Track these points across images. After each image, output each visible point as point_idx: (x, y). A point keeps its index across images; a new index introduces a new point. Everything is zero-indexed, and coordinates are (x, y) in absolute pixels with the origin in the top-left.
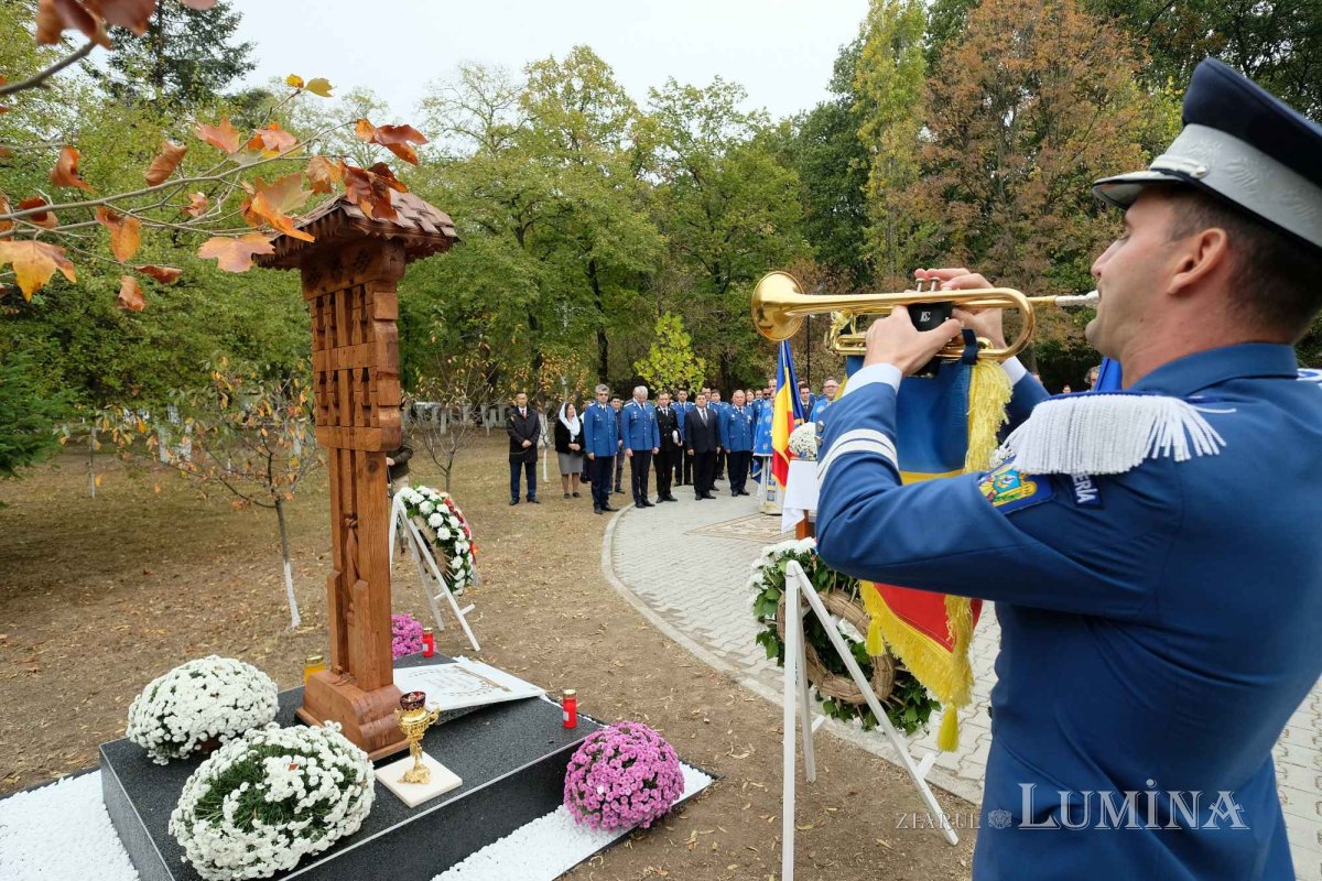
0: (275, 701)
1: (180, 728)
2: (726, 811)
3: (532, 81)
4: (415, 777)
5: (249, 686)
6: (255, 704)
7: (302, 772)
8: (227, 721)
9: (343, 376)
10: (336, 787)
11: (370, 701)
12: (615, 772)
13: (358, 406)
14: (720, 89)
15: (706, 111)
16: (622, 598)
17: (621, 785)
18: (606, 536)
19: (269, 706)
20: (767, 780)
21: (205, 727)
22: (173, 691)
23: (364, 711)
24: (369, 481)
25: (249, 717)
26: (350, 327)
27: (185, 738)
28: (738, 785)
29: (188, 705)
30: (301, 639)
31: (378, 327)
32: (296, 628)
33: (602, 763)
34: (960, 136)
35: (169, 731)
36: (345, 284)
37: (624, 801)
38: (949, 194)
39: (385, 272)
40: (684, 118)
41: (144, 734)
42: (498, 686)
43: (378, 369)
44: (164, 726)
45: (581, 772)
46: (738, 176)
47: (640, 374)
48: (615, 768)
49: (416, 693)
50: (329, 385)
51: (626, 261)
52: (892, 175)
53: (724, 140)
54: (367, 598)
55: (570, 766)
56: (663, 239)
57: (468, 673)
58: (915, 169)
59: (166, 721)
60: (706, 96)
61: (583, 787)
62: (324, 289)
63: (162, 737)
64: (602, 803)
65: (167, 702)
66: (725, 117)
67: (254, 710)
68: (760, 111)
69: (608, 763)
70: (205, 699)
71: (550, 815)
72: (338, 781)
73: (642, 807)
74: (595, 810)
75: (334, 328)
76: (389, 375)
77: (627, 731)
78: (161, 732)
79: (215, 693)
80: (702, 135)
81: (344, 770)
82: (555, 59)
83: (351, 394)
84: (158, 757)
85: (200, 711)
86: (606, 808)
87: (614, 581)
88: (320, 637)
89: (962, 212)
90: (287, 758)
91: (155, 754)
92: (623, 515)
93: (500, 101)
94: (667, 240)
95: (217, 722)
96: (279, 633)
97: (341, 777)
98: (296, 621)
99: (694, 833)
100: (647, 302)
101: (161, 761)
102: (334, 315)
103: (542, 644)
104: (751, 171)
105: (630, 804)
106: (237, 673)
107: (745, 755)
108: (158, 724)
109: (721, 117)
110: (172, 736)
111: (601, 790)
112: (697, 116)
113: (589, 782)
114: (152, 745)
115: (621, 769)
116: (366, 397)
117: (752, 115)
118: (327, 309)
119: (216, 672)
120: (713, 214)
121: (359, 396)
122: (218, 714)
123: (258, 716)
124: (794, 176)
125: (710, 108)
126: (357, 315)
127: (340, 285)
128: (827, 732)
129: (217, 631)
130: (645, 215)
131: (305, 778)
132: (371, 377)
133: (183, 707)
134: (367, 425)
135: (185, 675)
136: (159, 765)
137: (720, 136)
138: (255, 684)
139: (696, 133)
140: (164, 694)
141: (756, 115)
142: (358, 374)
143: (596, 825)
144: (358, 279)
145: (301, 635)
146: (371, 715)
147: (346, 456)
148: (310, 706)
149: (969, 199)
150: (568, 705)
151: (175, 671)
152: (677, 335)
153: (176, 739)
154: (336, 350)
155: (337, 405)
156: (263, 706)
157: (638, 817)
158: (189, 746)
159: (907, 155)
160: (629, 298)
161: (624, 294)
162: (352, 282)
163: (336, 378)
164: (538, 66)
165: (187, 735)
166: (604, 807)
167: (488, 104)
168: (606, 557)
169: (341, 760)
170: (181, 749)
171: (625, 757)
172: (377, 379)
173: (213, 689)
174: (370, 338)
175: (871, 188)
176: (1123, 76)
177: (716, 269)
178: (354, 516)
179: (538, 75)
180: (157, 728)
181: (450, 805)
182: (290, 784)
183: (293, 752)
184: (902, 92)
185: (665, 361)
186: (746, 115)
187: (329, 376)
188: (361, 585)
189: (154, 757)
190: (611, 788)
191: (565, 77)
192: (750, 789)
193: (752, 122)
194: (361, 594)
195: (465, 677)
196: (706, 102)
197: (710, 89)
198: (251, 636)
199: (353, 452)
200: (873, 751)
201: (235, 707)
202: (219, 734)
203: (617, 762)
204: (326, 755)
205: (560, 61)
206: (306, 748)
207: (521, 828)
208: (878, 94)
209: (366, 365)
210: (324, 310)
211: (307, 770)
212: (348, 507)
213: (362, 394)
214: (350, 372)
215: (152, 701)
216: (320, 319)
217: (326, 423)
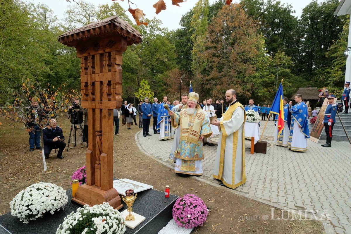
0: (67, 196)
1: (36, 209)
2: (218, 218)
3: (101, 10)
4: (130, 218)
5: (58, 192)
6: (62, 199)
7: (106, 222)
8: (53, 205)
9: (97, 85)
10: (117, 226)
11: (108, 194)
12: (192, 210)
13: (105, 95)
14: (155, 21)
15: (151, 26)
16: (151, 158)
17: (194, 214)
18: (136, 141)
19: (66, 198)
20: (223, 208)
21: (45, 208)
22: (31, 195)
23: (107, 197)
24: (108, 119)
25: (60, 203)
26: (102, 66)
27: (37, 213)
28: (216, 210)
29: (39, 200)
30: (50, 175)
31: (116, 67)
32: (46, 171)
33: (187, 208)
34: (216, 41)
35: (31, 211)
36: (101, 52)
37: (196, 219)
38: (214, 55)
39: (121, 48)
40: (145, 27)
41: (20, 213)
42: (139, 186)
43: (116, 81)
44: (29, 209)
45: (179, 211)
46: (160, 44)
47: (136, 96)
48: (192, 209)
50: (89, 87)
51: (130, 64)
52: (199, 49)
53: (156, 35)
54: (107, 159)
55: (174, 209)
56: (140, 59)
57: (126, 182)
58: (204, 48)
59: (30, 207)
60: (151, 22)
61: (182, 216)
62: (89, 54)
63: (28, 213)
64: (189, 220)
65: (29, 200)
66: (156, 29)
67: (62, 201)
68: (166, 28)
69: (189, 207)
70: (44, 198)
71: (167, 226)
72: (117, 223)
73: (201, 220)
74: (187, 223)
75: (93, 67)
76: (119, 83)
77: (191, 197)
78: (28, 211)
79: (47, 195)
80: (150, 32)
81: (117, 219)
82: (108, 5)
83: (101, 90)
84: (25, 221)
85: (43, 202)
86: (191, 222)
87: (145, 153)
89: (216, 60)
90: (100, 217)
91: (23, 220)
92: (138, 135)
93: (92, 14)
94: (141, 60)
95: (50, 206)
96: (40, 173)
97: (118, 222)
98: (45, 169)
99: (213, 226)
100: (134, 77)
101: (25, 222)
102: (93, 63)
103: (134, 172)
104: (163, 44)
105: (198, 219)
106: (53, 188)
107: (213, 201)
108: (26, 208)
109: (155, 28)
110: (33, 212)
111: (189, 216)
112: (148, 27)
113: (184, 214)
114: (24, 217)
115: (194, 209)
116: (109, 90)
117: (163, 29)
118: (90, 60)
119: (47, 188)
120: (152, 54)
121: (105, 90)
122: (50, 203)
123: (63, 202)
124: (174, 46)
125: (152, 25)
126: (106, 63)
127: (98, 52)
128: (232, 192)
129: (15, 173)
130: (135, 52)
131: (108, 224)
132: (112, 84)
133: (36, 202)
134: (109, 100)
135: (34, 190)
136: (26, 224)
137: (155, 33)
138: (59, 191)
139: (148, 32)
140: (27, 195)
141: (165, 29)
142: (106, 83)
143: (188, 227)
144: (107, 50)
145: (49, 173)
146: (109, 199)
147: (97, 112)
148: (79, 197)
149: (218, 56)
150: (168, 190)
151: (28, 189)
152: (146, 86)
153: (34, 214)
154: (94, 75)
155: (93, 94)
156: (64, 199)
157: (200, 223)
158: (39, 216)
159: (203, 45)
160: (129, 75)
161: (127, 74)
162: (105, 51)
163: (93, 84)
164: (103, 6)
165: (38, 212)
166: (190, 221)
167: (89, 15)
169: (116, 216)
170: (36, 217)
171: (194, 205)
172: (116, 85)
173: (46, 194)
174: (113, 70)
175: (193, 52)
176: (251, 31)
177: (152, 69)
178: (101, 131)
179: (103, 9)
180: (26, 210)
181: (145, 226)
182: (104, 227)
183: (101, 215)
184: (202, 28)
185: (143, 93)
186: (162, 29)
187: (89, 83)
188: (103, 155)
189: (23, 221)
190: (191, 215)
191: (111, 11)
192: (220, 211)
193: (163, 31)
194: (104, 157)
196: (151, 24)
197: (152, 20)
199: (101, 110)
200: (248, 197)
201: (55, 200)
202: (50, 210)
203: (192, 207)
204: (111, 214)
205: (110, 6)
206: (104, 213)
207: (160, 231)
208: (197, 28)
209: (110, 80)
210: (88, 61)
211: (107, 221)
212: (98, 128)
213: (107, 90)
214: (101, 83)
215: (22, 200)
216: (86, 64)
217: (86, 100)
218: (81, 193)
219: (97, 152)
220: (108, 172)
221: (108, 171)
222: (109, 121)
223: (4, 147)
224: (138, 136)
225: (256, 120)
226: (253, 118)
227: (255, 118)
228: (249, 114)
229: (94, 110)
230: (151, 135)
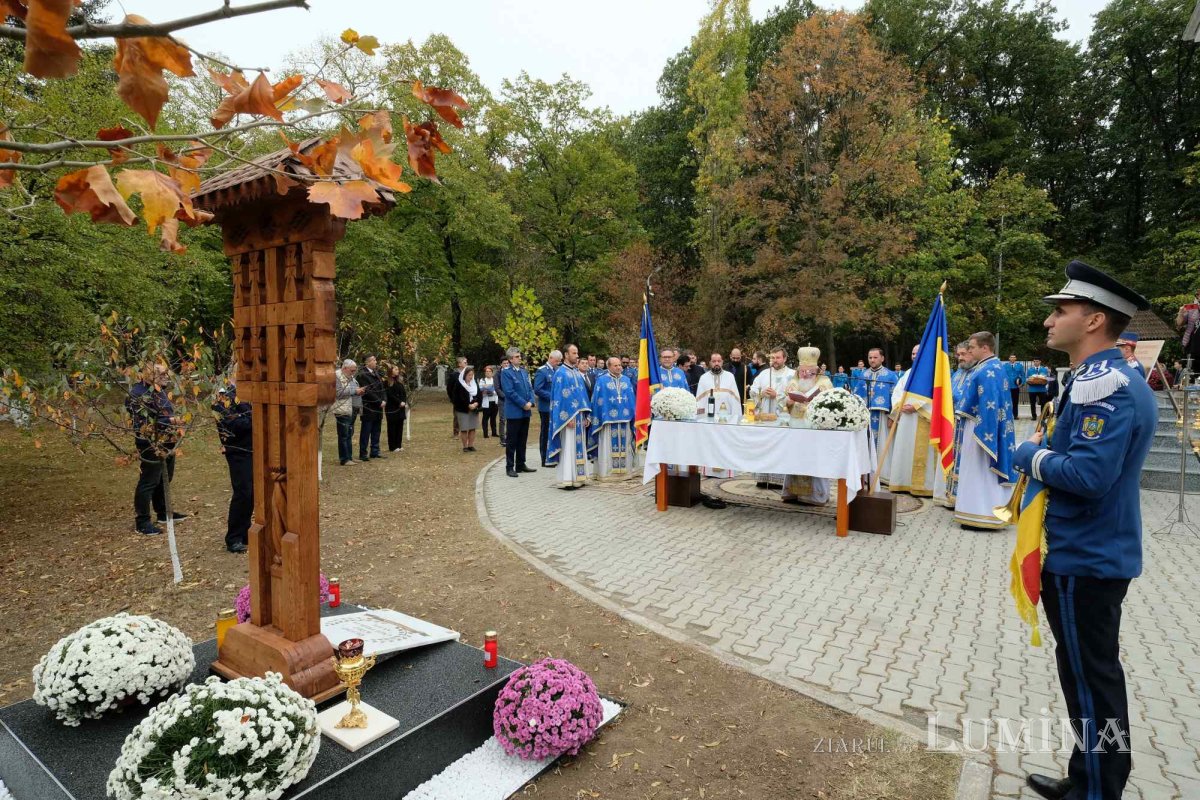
0: (191, 656)
1: (96, 687)
2: (640, 735)
3: (390, 64)
4: (353, 721)
5: (166, 642)
6: (173, 661)
7: (254, 724)
8: (146, 678)
9: (273, 334)
10: (287, 736)
11: (300, 650)
12: (545, 706)
13: (290, 362)
14: (567, 86)
15: (556, 105)
16: (504, 546)
17: (551, 717)
18: (477, 490)
19: (186, 661)
20: (670, 705)
21: (122, 685)
22: (86, 649)
23: (296, 660)
24: (300, 435)
25: (168, 673)
26: (282, 283)
27: (101, 698)
28: (646, 711)
29: (105, 663)
30: (187, 594)
31: (316, 285)
32: (178, 584)
33: (531, 698)
34: (776, 144)
35: (83, 691)
36: (278, 241)
37: (555, 731)
38: (767, 193)
39: (326, 232)
40: (534, 109)
41: (54, 696)
42: (415, 632)
43: (317, 326)
44: (78, 686)
45: (511, 707)
46: (584, 166)
47: (497, 341)
48: (545, 702)
49: (354, 641)
50: (255, 341)
51: (482, 237)
52: (717, 174)
53: (570, 132)
54: (297, 549)
55: (498, 702)
56: (516, 218)
57: (382, 620)
58: (736, 169)
59: (80, 681)
60: (555, 91)
61: (515, 721)
62: (251, 246)
63: (76, 698)
64: (534, 735)
65: (80, 661)
66: (572, 112)
67: (173, 666)
68: (604, 109)
69: (537, 697)
70: (121, 657)
71: (479, 751)
72: (289, 730)
73: (571, 736)
74: (527, 742)
75: (262, 285)
76: (326, 332)
77: (552, 667)
78: (75, 692)
79: (131, 650)
80: (550, 126)
81: (292, 718)
82: (414, 45)
83: (282, 350)
84: (69, 719)
85: (117, 670)
86: (538, 739)
87: (493, 531)
88: (207, 592)
89: (776, 209)
90: (238, 711)
91: (64, 715)
92: (489, 471)
93: (361, 78)
94: (520, 219)
95: (135, 680)
96: (160, 590)
97: (291, 726)
98: (178, 577)
99: (615, 756)
100: (499, 275)
101: (72, 722)
102: (262, 272)
103: (436, 591)
104: (595, 163)
105: (560, 734)
106: (152, 630)
107: (646, 684)
108: (71, 684)
109: (569, 111)
110: (88, 696)
111: (533, 722)
112: (547, 108)
113: (521, 716)
114: (64, 706)
115: (550, 702)
116: (301, 352)
117: (596, 112)
118: (254, 265)
119: (131, 629)
120: (560, 198)
121: (292, 352)
122: (136, 672)
123: (177, 672)
124: (632, 169)
125: (559, 101)
126: (291, 273)
127: (271, 243)
128: (715, 659)
129: (91, 590)
130: (499, 195)
131: (258, 729)
132: (307, 334)
133: (99, 667)
134: (301, 380)
135: (97, 633)
136: (70, 726)
137: (567, 128)
138: (170, 639)
139: (546, 124)
140: (76, 649)
141: (600, 113)
142: (291, 331)
143: (529, 757)
144: (294, 238)
145: (186, 591)
146: (302, 664)
147: (274, 413)
148: (228, 660)
149: (781, 198)
150: (491, 646)
151: (84, 630)
152: (530, 307)
153: (91, 699)
154: (264, 306)
155: (264, 361)
156: (181, 662)
157: (567, 745)
158: (105, 706)
159: (730, 159)
160: (483, 271)
161: (478, 266)
162: (287, 240)
163: (263, 334)
164: (397, 49)
165: (104, 694)
166: (536, 739)
167: (349, 81)
168: (481, 509)
169: (291, 709)
170: (98, 709)
171: (554, 691)
172: (314, 336)
173: (127, 647)
174: (306, 295)
175: (700, 183)
176: (902, 105)
177: (562, 248)
178: (283, 470)
179: (396, 58)
180: (70, 689)
181: (391, 746)
182: (243, 736)
183: (244, 704)
184: (727, 103)
185: (520, 330)
186: (591, 111)
187: (254, 331)
188: (289, 537)
189: (65, 719)
190: (542, 720)
191: (422, 62)
192: (657, 713)
193: (596, 118)
194: (290, 546)
195: (380, 624)
196: (555, 96)
197: (558, 85)
198: (130, 594)
199: (282, 408)
200: (758, 674)
201: (153, 664)
202: (137, 692)
203: (546, 696)
204: (274, 704)
205: (418, 46)
206: (254, 699)
207: (453, 764)
208: (708, 102)
209: (301, 322)
210: (250, 267)
211: (259, 721)
212: (276, 463)
213: (295, 350)
214: (281, 328)
215: (62, 661)
216: (245, 277)
217: (248, 379)
218: (233, 646)
219: (276, 528)
220: (303, 586)
221: (301, 583)
222: (304, 439)
223: (75, 509)
224: (490, 474)
225: (851, 421)
226: (839, 414)
227: (849, 417)
228: (829, 402)
229: (265, 407)
230: (535, 471)
